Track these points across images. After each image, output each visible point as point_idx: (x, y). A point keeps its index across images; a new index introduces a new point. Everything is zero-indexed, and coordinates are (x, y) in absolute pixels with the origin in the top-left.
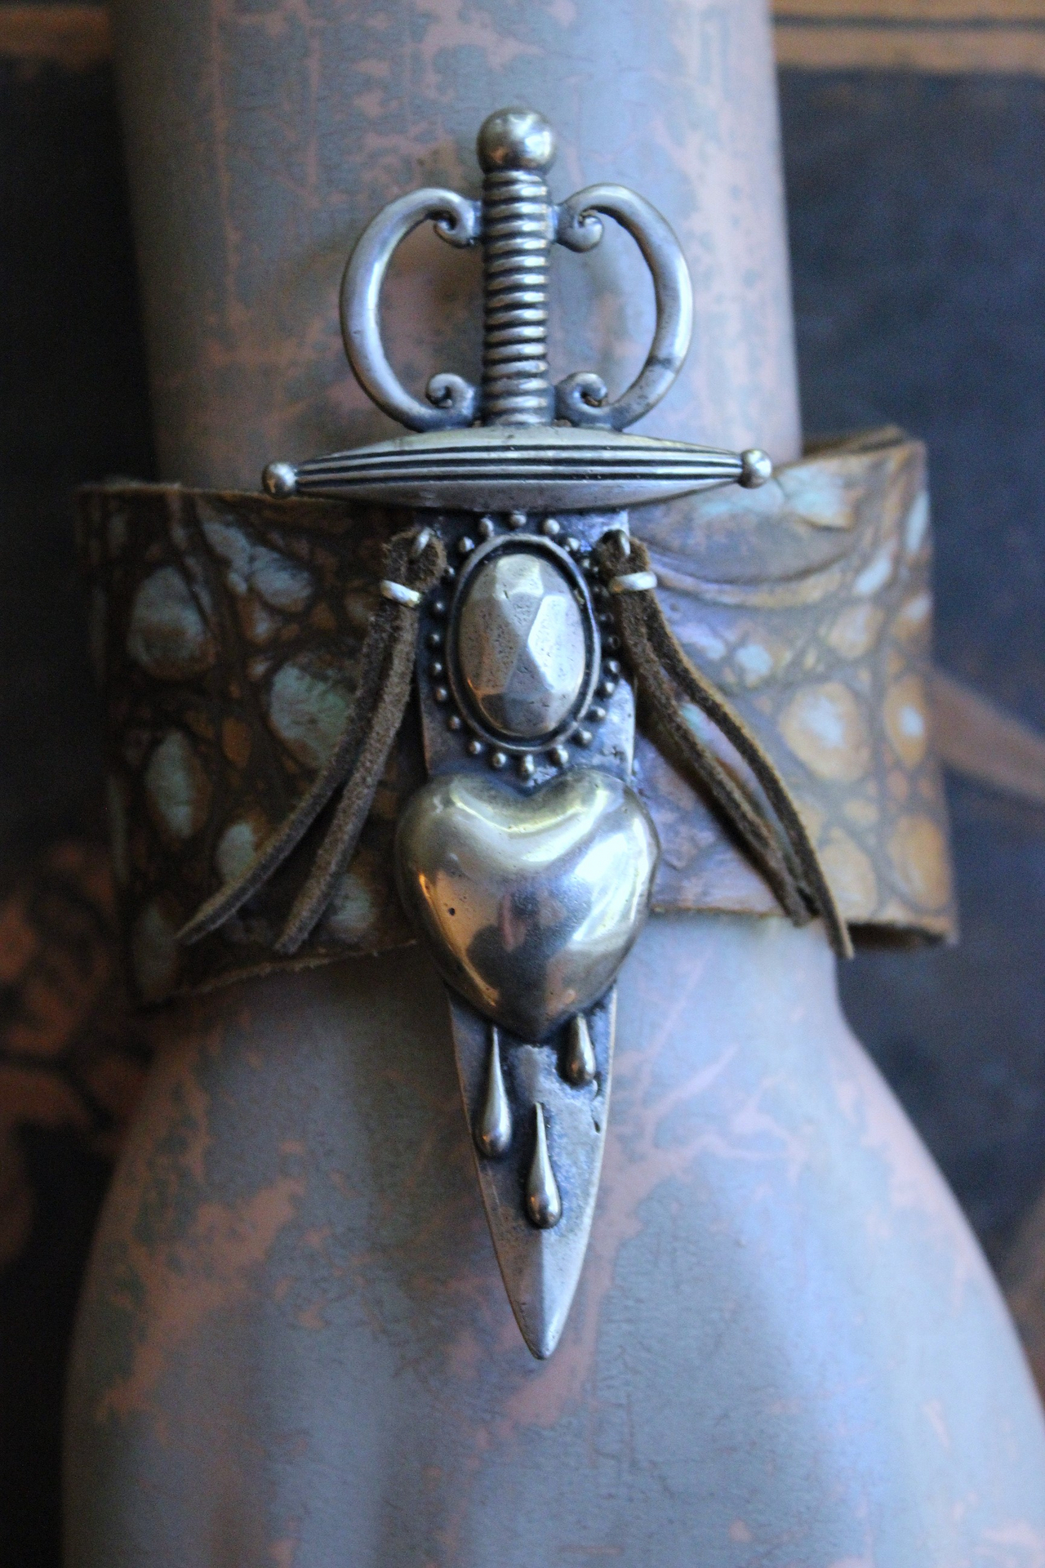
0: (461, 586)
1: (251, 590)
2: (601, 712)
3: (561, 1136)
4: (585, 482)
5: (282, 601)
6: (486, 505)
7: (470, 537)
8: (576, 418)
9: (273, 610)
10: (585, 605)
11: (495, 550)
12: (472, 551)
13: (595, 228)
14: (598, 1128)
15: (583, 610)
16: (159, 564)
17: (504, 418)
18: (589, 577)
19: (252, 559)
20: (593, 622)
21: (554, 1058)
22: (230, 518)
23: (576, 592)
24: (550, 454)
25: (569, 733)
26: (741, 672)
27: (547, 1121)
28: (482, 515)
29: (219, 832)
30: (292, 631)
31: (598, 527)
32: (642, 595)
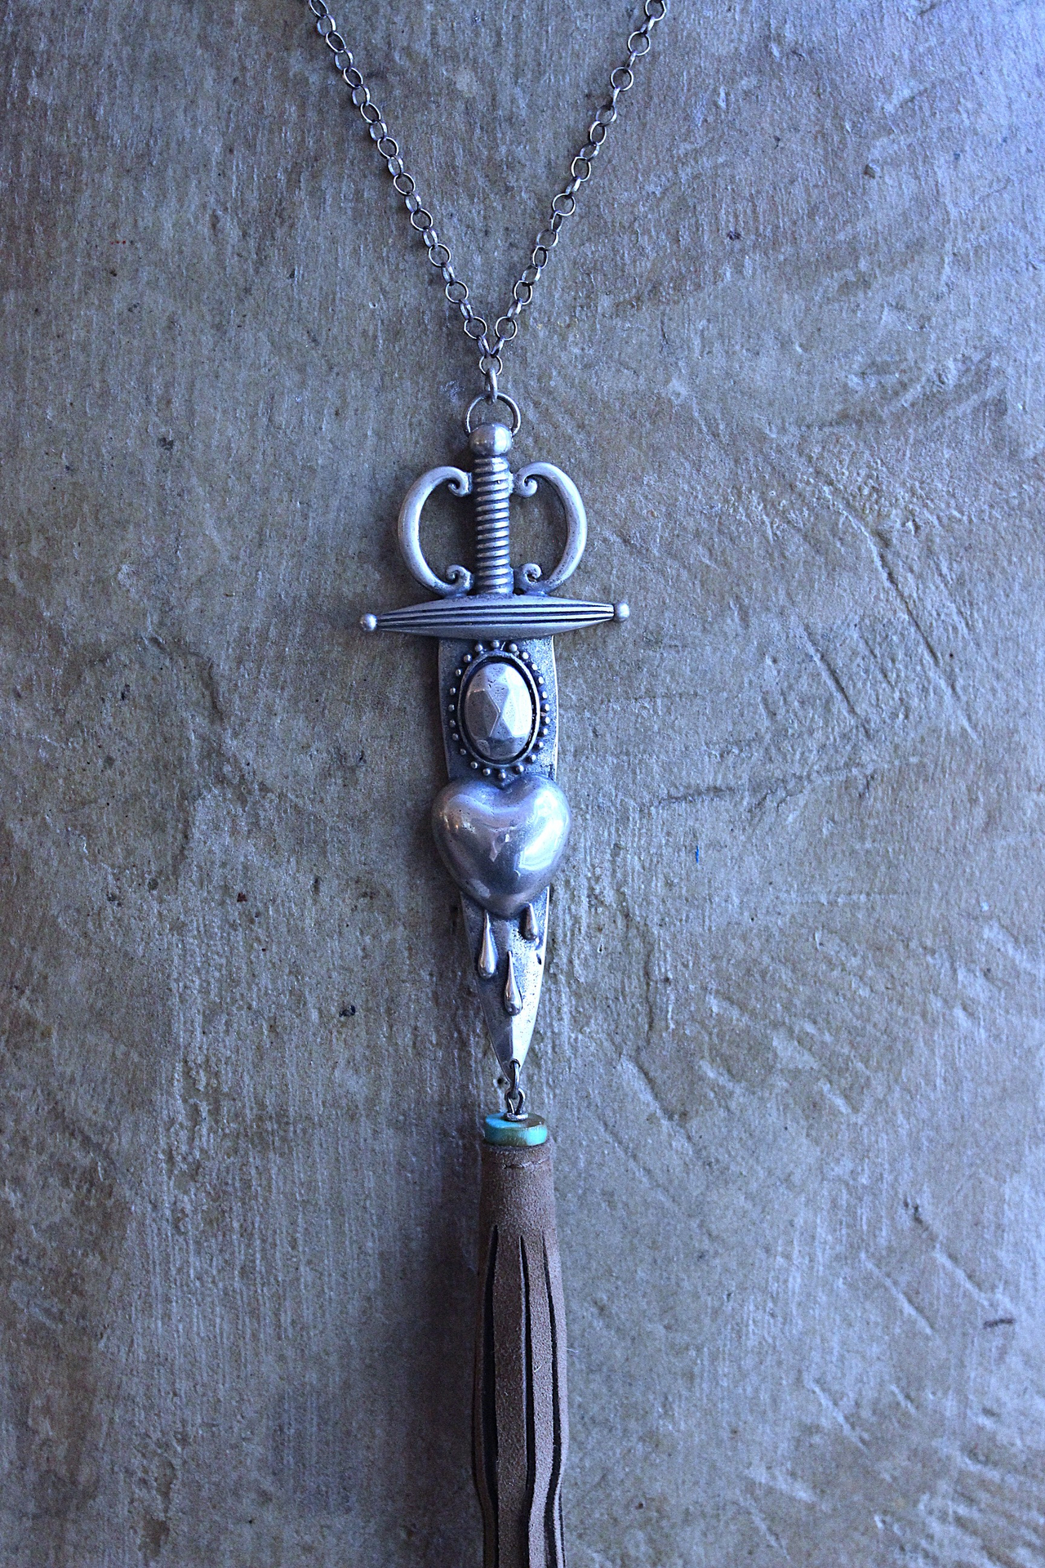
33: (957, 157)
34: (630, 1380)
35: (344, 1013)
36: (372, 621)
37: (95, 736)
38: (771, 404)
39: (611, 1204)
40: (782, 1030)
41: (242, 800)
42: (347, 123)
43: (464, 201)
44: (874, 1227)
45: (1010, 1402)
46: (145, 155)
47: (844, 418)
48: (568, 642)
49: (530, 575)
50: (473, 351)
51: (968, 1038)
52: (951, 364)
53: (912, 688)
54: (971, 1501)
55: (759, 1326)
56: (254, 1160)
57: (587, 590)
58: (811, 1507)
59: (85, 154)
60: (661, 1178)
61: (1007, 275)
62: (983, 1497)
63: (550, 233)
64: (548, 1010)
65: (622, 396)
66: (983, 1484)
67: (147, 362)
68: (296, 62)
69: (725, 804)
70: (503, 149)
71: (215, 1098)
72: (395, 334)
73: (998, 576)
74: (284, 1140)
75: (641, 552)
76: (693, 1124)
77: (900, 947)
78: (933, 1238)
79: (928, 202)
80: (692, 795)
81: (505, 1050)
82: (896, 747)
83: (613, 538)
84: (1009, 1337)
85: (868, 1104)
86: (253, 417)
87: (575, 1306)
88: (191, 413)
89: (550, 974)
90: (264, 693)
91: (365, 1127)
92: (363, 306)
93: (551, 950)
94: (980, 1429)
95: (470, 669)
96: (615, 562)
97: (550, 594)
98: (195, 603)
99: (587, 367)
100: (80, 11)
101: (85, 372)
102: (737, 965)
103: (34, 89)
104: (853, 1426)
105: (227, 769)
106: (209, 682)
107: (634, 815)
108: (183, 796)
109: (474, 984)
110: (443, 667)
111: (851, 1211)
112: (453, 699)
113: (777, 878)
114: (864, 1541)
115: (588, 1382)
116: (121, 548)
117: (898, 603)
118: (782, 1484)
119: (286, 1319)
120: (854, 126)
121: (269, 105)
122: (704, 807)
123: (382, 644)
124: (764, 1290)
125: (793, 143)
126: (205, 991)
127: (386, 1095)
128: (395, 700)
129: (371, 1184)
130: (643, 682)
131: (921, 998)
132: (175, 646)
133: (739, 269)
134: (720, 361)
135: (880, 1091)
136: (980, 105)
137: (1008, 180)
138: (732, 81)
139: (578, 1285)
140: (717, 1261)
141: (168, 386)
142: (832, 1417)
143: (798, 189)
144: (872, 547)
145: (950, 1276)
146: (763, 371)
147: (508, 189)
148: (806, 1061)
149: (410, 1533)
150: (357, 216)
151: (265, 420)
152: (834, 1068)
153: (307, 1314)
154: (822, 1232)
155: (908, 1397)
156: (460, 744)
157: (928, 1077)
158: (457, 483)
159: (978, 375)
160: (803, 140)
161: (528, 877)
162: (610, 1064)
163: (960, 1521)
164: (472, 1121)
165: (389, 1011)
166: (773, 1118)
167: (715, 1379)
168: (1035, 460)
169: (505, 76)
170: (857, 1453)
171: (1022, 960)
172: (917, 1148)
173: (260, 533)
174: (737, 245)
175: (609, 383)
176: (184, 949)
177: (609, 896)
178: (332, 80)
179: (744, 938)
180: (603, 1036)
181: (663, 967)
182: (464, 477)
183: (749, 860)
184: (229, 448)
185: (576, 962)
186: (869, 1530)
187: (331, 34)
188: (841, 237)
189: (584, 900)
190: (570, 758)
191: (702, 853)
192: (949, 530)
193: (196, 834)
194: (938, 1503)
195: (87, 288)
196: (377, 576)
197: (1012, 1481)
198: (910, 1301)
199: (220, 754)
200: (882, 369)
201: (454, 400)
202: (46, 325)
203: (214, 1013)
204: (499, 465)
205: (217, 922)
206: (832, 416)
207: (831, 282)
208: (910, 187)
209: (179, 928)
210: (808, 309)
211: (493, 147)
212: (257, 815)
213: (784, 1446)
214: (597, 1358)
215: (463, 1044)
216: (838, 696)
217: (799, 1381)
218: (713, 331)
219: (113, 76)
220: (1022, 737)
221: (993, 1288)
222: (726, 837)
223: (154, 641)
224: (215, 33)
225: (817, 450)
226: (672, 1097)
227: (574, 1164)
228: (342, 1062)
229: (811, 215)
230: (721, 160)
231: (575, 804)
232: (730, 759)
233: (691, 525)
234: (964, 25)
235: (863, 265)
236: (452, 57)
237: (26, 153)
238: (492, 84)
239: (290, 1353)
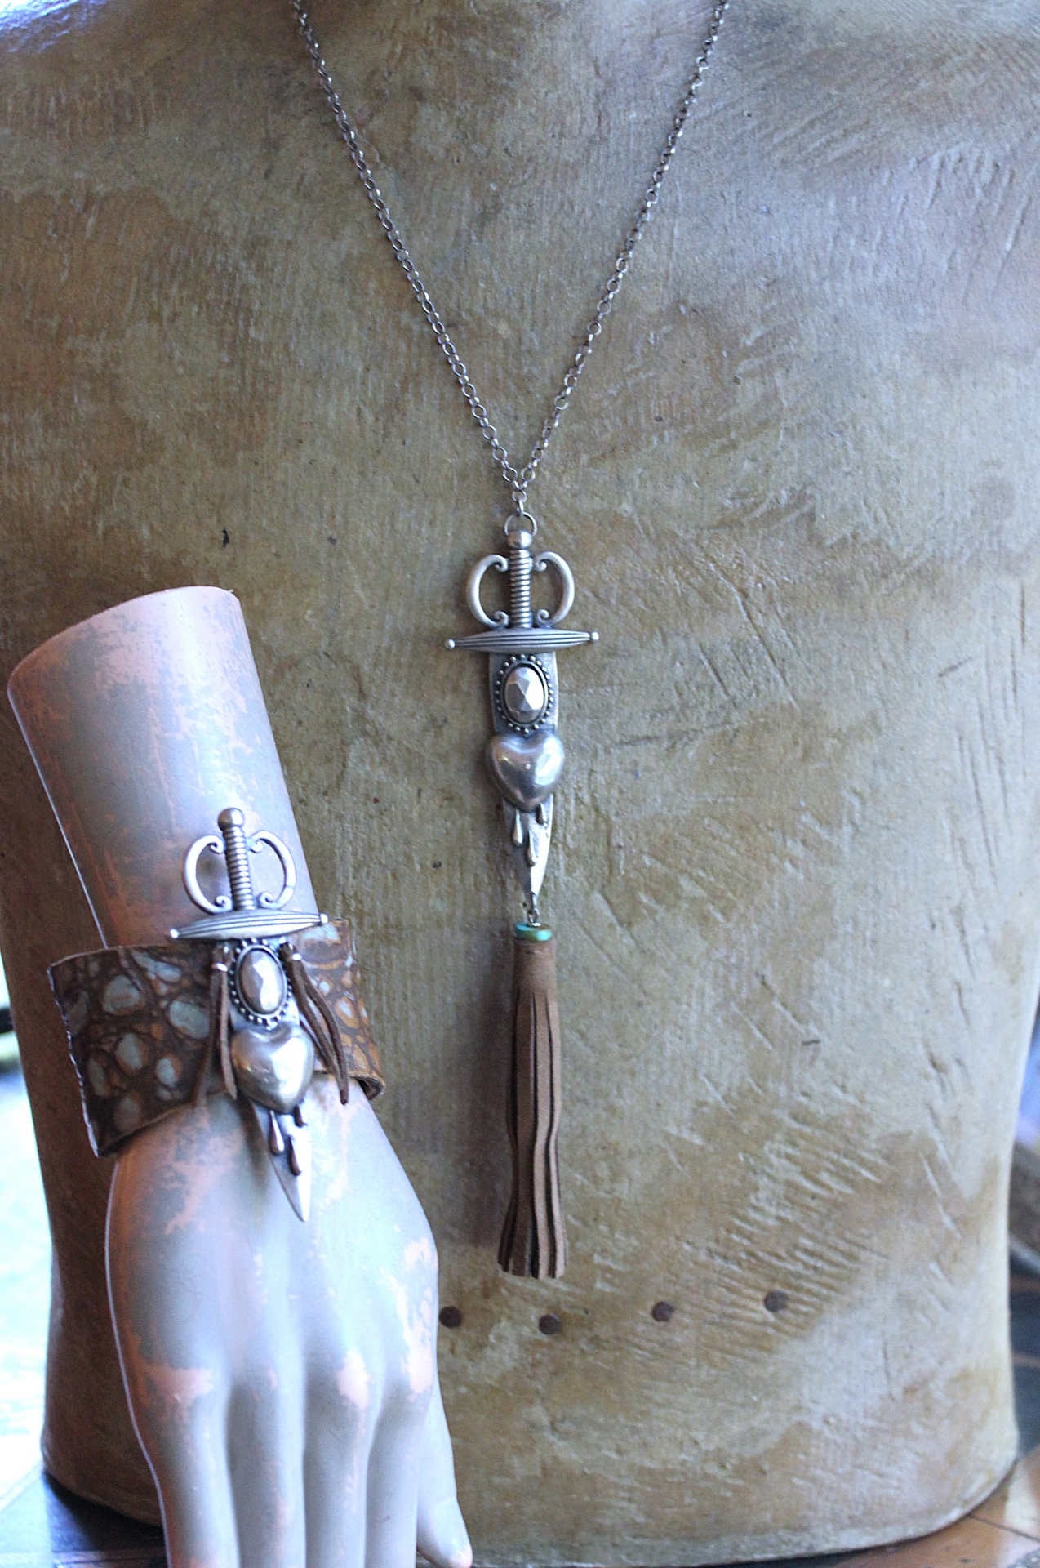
33: (788, 371)
34: (598, 1075)
35: (435, 866)
36: (452, 644)
37: (292, 708)
38: (680, 516)
39: (588, 975)
40: (686, 875)
41: (376, 744)
42: (435, 354)
43: (503, 400)
44: (739, 987)
45: (818, 1089)
46: (318, 373)
47: (722, 524)
48: (565, 655)
49: (542, 617)
50: (509, 487)
51: (793, 879)
52: (783, 492)
53: (761, 679)
54: (794, 1144)
55: (672, 1044)
56: (382, 950)
57: (575, 624)
58: (702, 1149)
59: (283, 371)
60: (617, 960)
61: (816, 439)
62: (802, 1143)
63: (552, 419)
64: (552, 864)
65: (594, 513)
66: (802, 1135)
67: (321, 493)
68: (405, 318)
69: (653, 746)
70: (526, 369)
71: (360, 915)
72: (463, 477)
73: (811, 614)
74: (400, 939)
75: (605, 602)
76: (635, 929)
77: (754, 827)
78: (773, 994)
79: (770, 398)
80: (635, 741)
81: (527, 886)
82: (751, 713)
83: (589, 594)
84: (817, 1051)
85: (735, 917)
86: (382, 525)
87: (567, 1032)
88: (346, 523)
89: (553, 844)
90: (389, 685)
91: (447, 931)
92: (445, 461)
93: (554, 830)
94: (800, 1104)
95: (508, 671)
96: (590, 607)
97: (553, 627)
98: (349, 632)
99: (574, 495)
100: (278, 286)
101: (285, 499)
102: (661, 838)
103: (252, 333)
104: (727, 1102)
105: (368, 727)
106: (358, 678)
107: (601, 752)
108: (343, 743)
109: (509, 848)
110: (492, 669)
111: (726, 978)
112: (498, 688)
113: (683, 788)
114: (733, 1167)
115: (574, 1076)
116: (307, 601)
117: (752, 630)
118: (686, 1135)
119: (401, 1042)
120: (728, 352)
121: (390, 343)
122: (642, 748)
123: (456, 656)
124: (675, 1024)
125: (693, 363)
126: (355, 854)
127: (459, 913)
128: (464, 687)
129: (450, 964)
130: (606, 677)
131: (765, 856)
132: (337, 657)
133: (661, 438)
134: (650, 492)
135: (742, 910)
136: (802, 340)
137: (817, 385)
138: (657, 327)
139: (568, 1020)
140: (649, 1007)
141: (333, 507)
142: (714, 1096)
143: (695, 392)
144: (738, 599)
145: (783, 1016)
146: (675, 497)
147: (529, 392)
148: (700, 892)
149: (472, 1164)
150: (442, 409)
151: (389, 527)
152: (715, 896)
153: (413, 1038)
154: (709, 990)
155: (758, 1085)
156: (502, 713)
157: (770, 902)
158: (500, 564)
159: (799, 498)
160: (698, 363)
161: (541, 788)
162: (587, 895)
163: (788, 1157)
164: (508, 929)
165: (461, 865)
166: (681, 925)
167: (647, 1076)
168: (832, 547)
169: (526, 326)
170: (730, 1118)
171: (823, 834)
172: (763, 943)
173: (387, 590)
174: (660, 424)
175: (586, 505)
176: (343, 830)
177: (587, 799)
178: (426, 329)
179: (664, 822)
180: (583, 879)
181: (618, 839)
182: (504, 561)
183: (666, 777)
184: (368, 543)
185: (568, 836)
186: (736, 1162)
187: (426, 302)
188: (720, 419)
189: (573, 801)
190: (564, 720)
191: (640, 775)
192: (782, 587)
193: (350, 764)
194: (776, 1146)
195: (285, 450)
196: (454, 617)
197: (818, 1133)
198: (760, 1030)
199: (363, 718)
200: (744, 496)
201: (499, 515)
202: (262, 471)
203: (360, 866)
204: (524, 554)
205: (362, 814)
206: (715, 523)
207: (715, 446)
208: (759, 390)
209: (340, 818)
210: (700, 463)
211: (520, 367)
212: (385, 754)
213: (687, 1114)
214: (579, 1063)
215: (503, 884)
216: (718, 684)
217: (695, 1077)
218: (647, 474)
219: (299, 325)
220: (824, 706)
221: (807, 1022)
222: (653, 765)
223: (326, 654)
224: (358, 300)
225: (706, 542)
226: (623, 914)
227: (567, 951)
228: (433, 894)
229: (703, 406)
230: (651, 374)
231: (567, 746)
232: (656, 721)
233: (633, 586)
234: (793, 292)
235: (733, 435)
236: (496, 315)
237: (248, 371)
238: (519, 330)
239: (403, 1061)
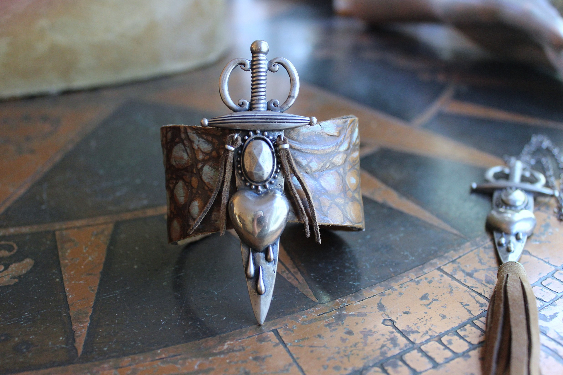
0: (244, 147)
1: (198, 148)
2: (276, 176)
3: (266, 274)
4: (273, 123)
5: (205, 151)
6: (251, 129)
7: (247, 136)
8: (272, 110)
9: (203, 152)
10: (273, 152)
11: (253, 139)
12: (247, 139)
13: (277, 67)
14: (274, 272)
15: (273, 153)
16: (178, 143)
17: (255, 109)
18: (274, 145)
19: (199, 141)
20: (275, 155)
21: (264, 256)
22: (194, 132)
23: (271, 149)
24: (265, 117)
25: (269, 181)
26: (311, 168)
27: (262, 270)
28: (250, 131)
29: (190, 203)
30: (207, 157)
31: (277, 134)
32: (286, 149)
